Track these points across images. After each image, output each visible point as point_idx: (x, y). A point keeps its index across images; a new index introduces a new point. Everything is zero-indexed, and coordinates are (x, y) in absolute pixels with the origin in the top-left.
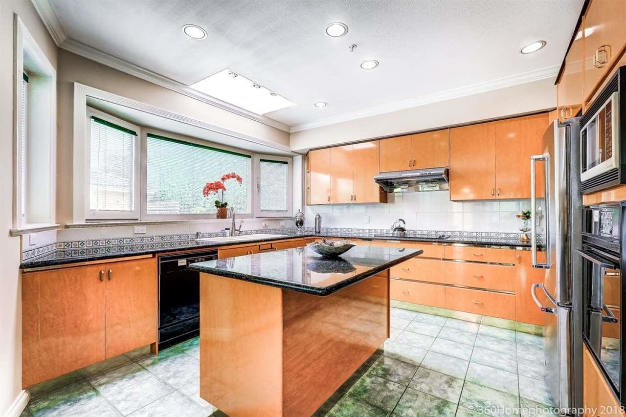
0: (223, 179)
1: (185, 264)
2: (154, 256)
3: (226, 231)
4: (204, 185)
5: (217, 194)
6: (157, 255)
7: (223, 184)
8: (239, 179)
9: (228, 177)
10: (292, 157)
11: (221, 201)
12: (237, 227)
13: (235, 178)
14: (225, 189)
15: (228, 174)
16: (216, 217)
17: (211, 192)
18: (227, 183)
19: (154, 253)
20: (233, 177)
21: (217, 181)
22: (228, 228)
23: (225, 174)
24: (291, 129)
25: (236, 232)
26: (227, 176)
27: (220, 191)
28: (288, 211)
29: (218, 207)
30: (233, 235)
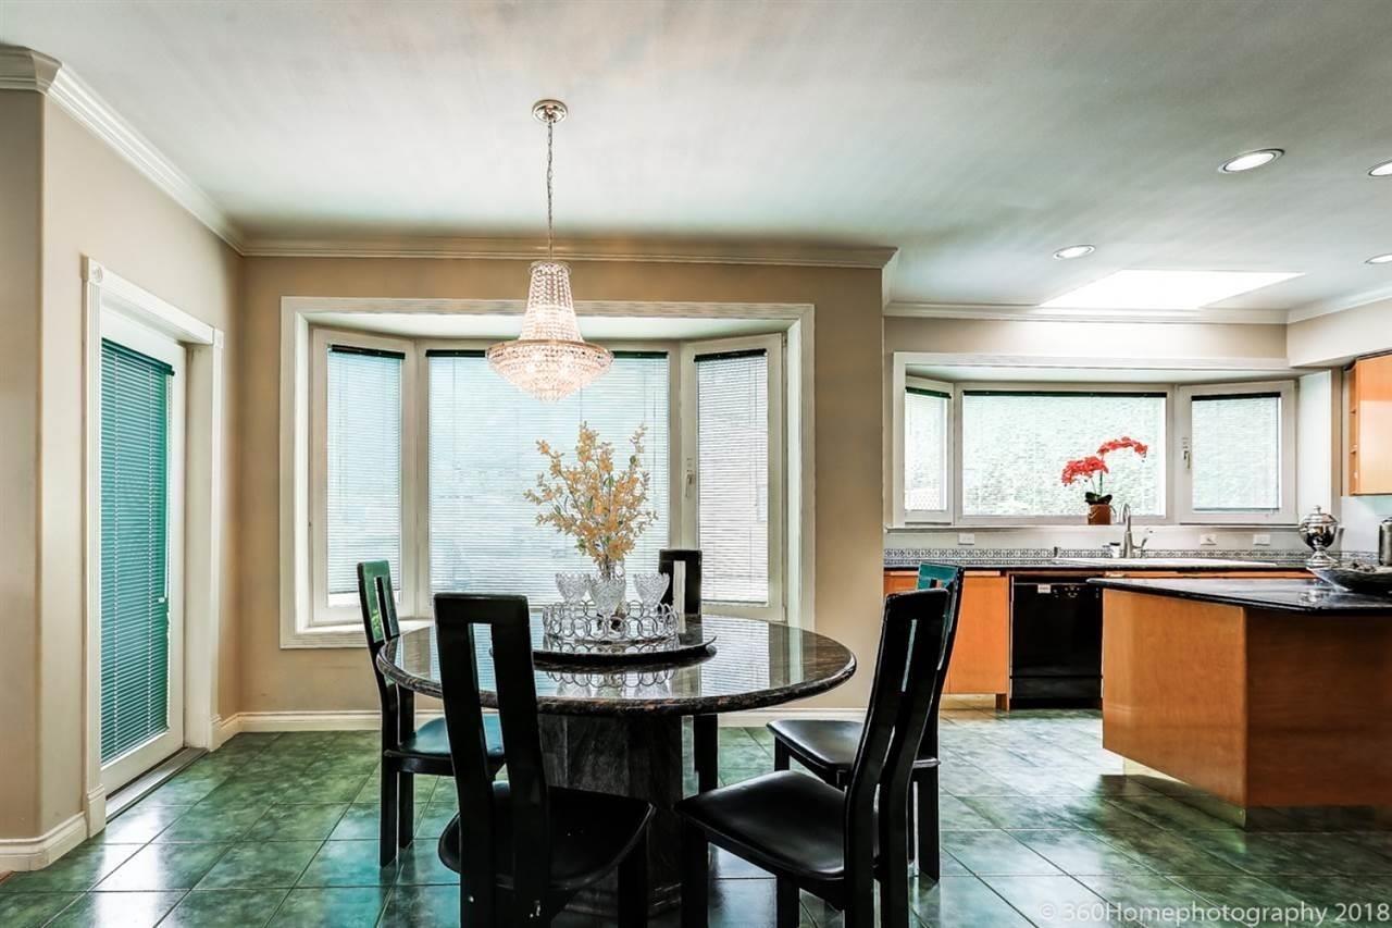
0: (1102, 451)
1: (1049, 591)
2: (1003, 574)
3: (1113, 548)
4: (1064, 465)
5: (1090, 481)
6: (1008, 574)
7: (1102, 461)
8: (1141, 449)
9: (1114, 446)
10: (1297, 380)
11: (1098, 493)
12: (1137, 542)
13: (1130, 449)
14: (1107, 471)
15: (1112, 440)
16: (1087, 521)
17: (1079, 477)
18: (1110, 459)
19: (1003, 571)
20: (1125, 446)
21: (1089, 456)
22: (1117, 542)
23: (1107, 441)
24: (1290, 315)
25: (1135, 550)
26: (1110, 444)
27: (1096, 473)
28: (1281, 511)
29: (1091, 503)
30: (1128, 554)
